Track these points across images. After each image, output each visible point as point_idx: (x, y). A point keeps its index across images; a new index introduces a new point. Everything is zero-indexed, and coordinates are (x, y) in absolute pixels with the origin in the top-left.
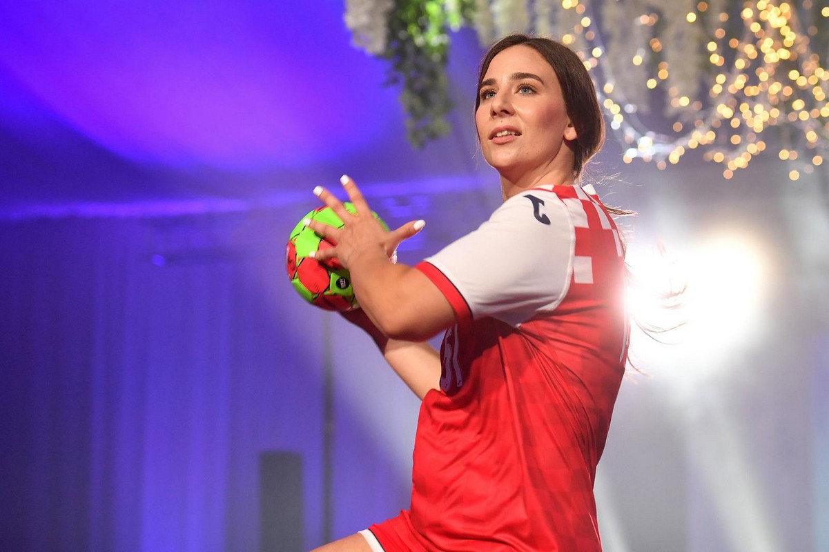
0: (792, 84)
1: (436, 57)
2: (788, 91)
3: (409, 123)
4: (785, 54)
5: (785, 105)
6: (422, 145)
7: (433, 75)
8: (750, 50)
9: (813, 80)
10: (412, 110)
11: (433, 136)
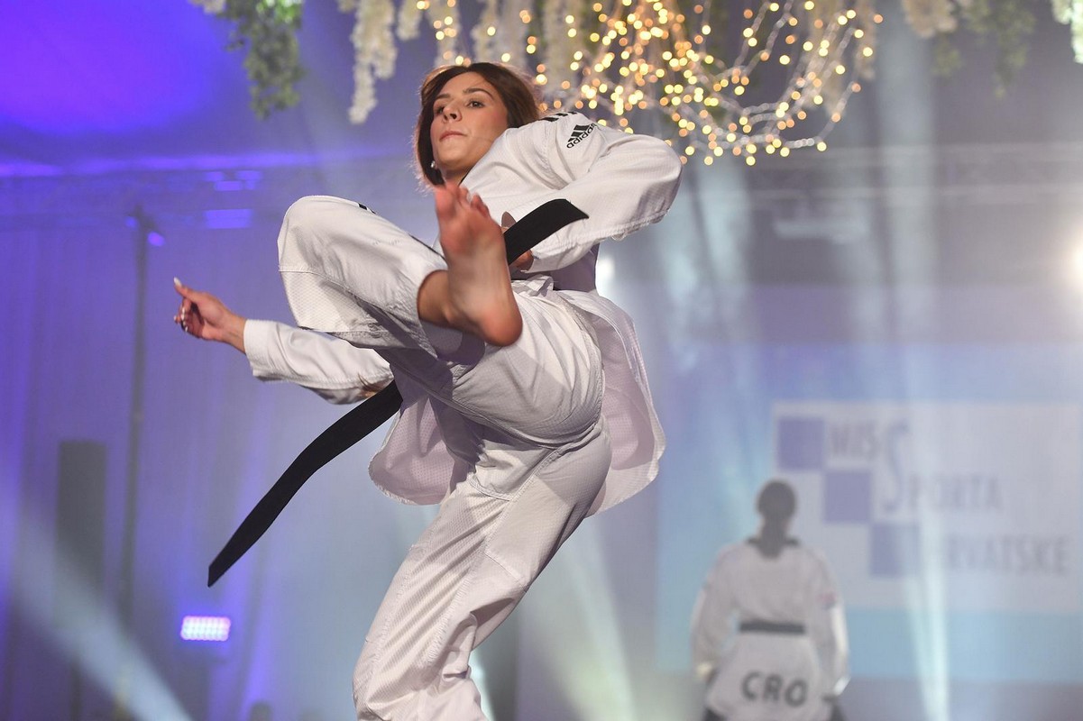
0: (665, 65)
1: (289, 18)
2: (661, 73)
3: (254, 90)
4: (658, 33)
5: (656, 90)
6: (267, 114)
7: (284, 39)
8: (620, 27)
9: (683, 62)
10: (258, 75)
11: (281, 105)
